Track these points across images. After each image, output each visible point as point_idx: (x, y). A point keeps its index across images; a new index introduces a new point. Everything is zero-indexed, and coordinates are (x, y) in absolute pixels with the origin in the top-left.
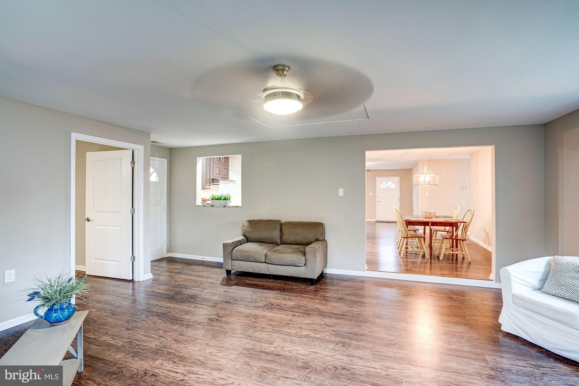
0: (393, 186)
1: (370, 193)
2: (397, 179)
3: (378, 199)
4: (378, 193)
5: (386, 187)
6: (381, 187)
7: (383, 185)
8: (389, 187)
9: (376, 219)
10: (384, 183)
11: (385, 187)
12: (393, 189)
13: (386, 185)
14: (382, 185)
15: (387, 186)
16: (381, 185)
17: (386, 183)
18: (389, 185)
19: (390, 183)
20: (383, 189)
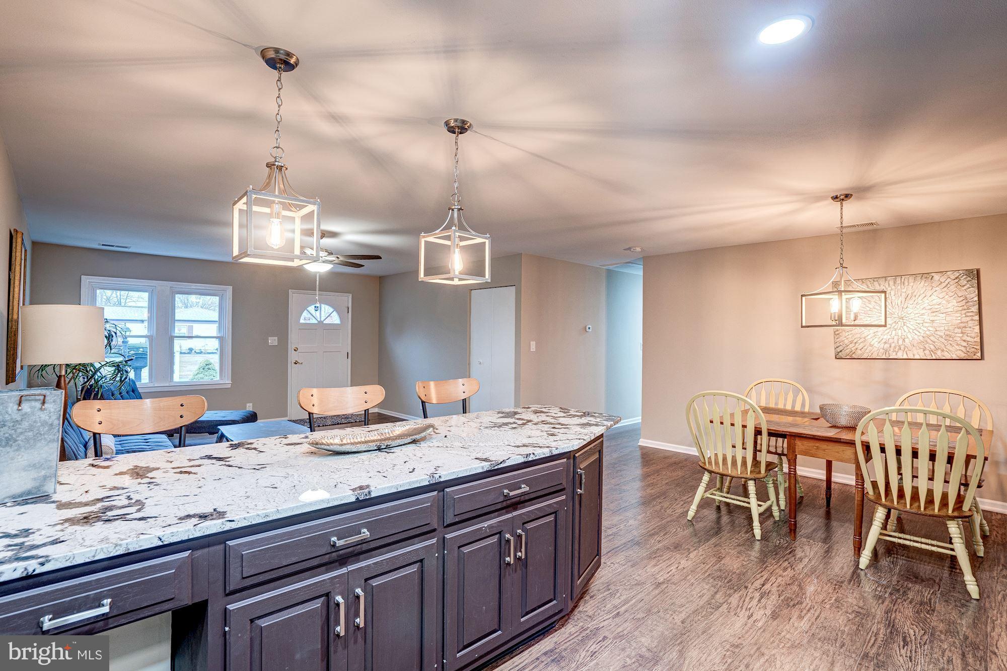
0: (335, 319)
2: (345, 300)
3: (293, 356)
4: (294, 338)
5: (316, 322)
6: (302, 321)
7: (309, 315)
8: (324, 322)
10: (311, 309)
11: (314, 321)
12: (333, 328)
13: (316, 314)
14: (305, 314)
16: (302, 317)
17: (316, 309)
18: (324, 316)
19: (326, 309)
20: (309, 327)
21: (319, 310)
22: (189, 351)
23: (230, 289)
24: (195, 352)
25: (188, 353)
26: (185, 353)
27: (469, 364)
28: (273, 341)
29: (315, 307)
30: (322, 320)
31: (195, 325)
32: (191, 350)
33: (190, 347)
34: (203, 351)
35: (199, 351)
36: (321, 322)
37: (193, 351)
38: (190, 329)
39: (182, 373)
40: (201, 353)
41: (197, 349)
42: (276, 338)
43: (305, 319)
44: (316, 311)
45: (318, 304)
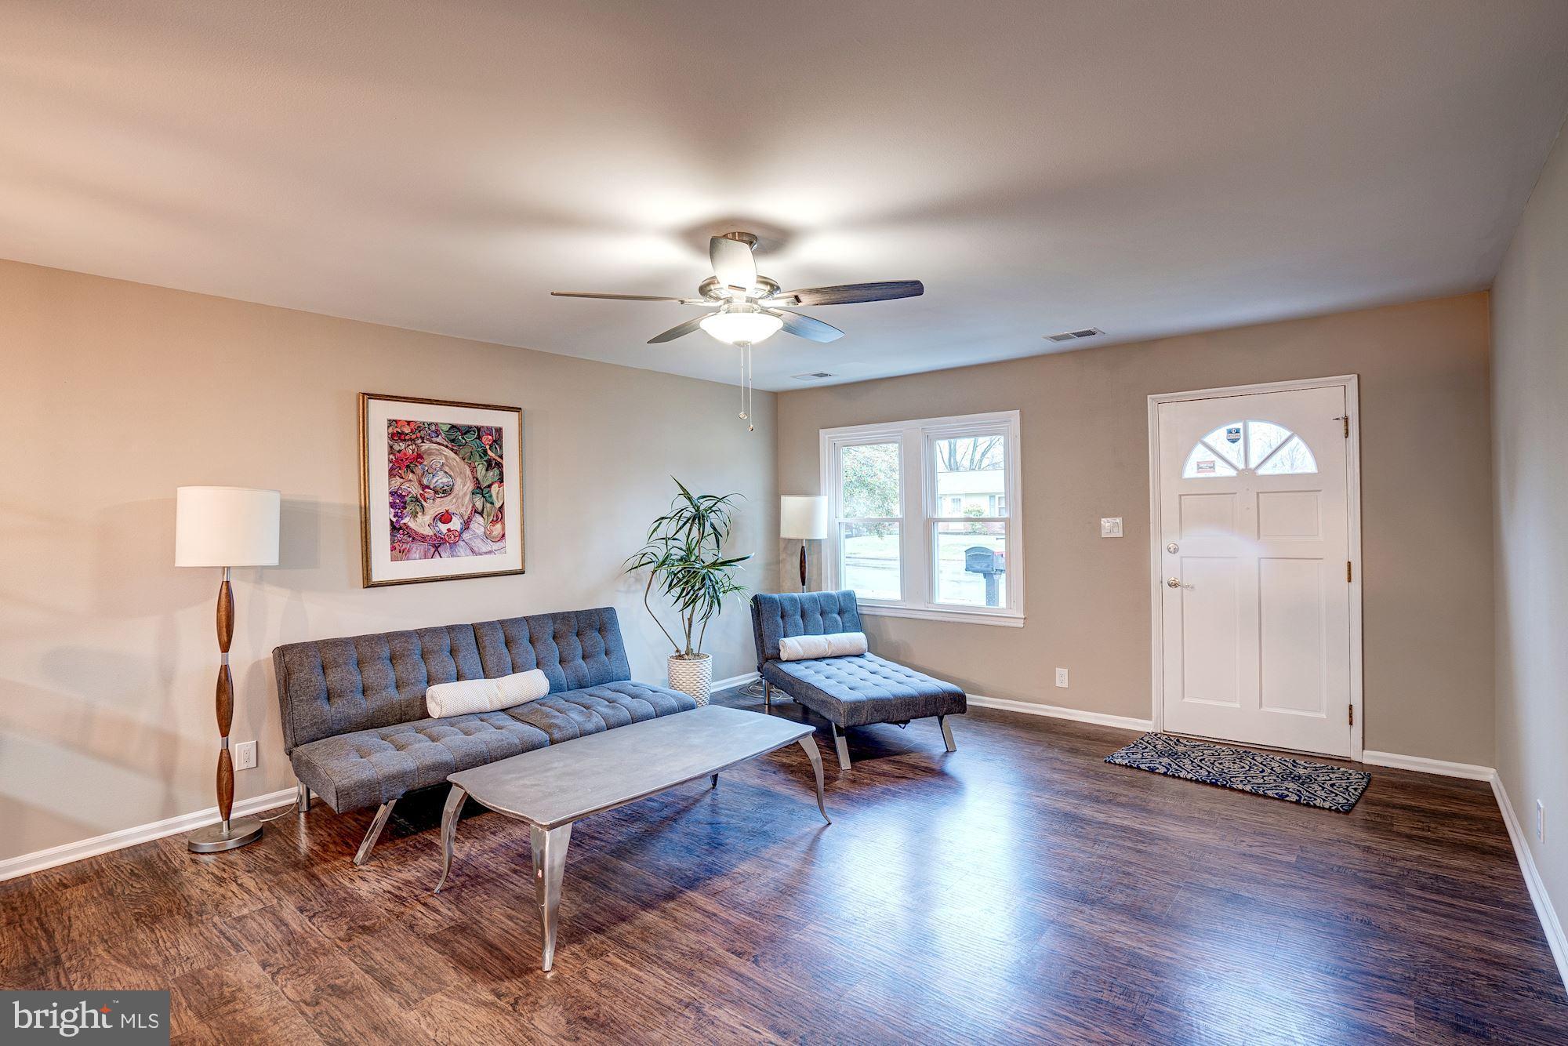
0: (1300, 459)
1: (1106, 523)
2: (1337, 395)
3: (1167, 568)
4: (1167, 518)
5: (1232, 473)
6: (1190, 472)
7: (1211, 457)
8: (1261, 472)
9: (1146, 717)
10: (1218, 438)
11: (1223, 471)
12: (1292, 486)
13: (1234, 452)
14: (1199, 454)
15: (1241, 466)
17: (1233, 437)
18: (1258, 455)
19: (1264, 434)
20: (1211, 490)
21: (1241, 441)
23: (1015, 416)
28: (1111, 526)
29: (1230, 432)
30: (1253, 465)
36: (1247, 474)
42: (1119, 520)
43: (1199, 468)
44: (1234, 441)
45: (1236, 422)
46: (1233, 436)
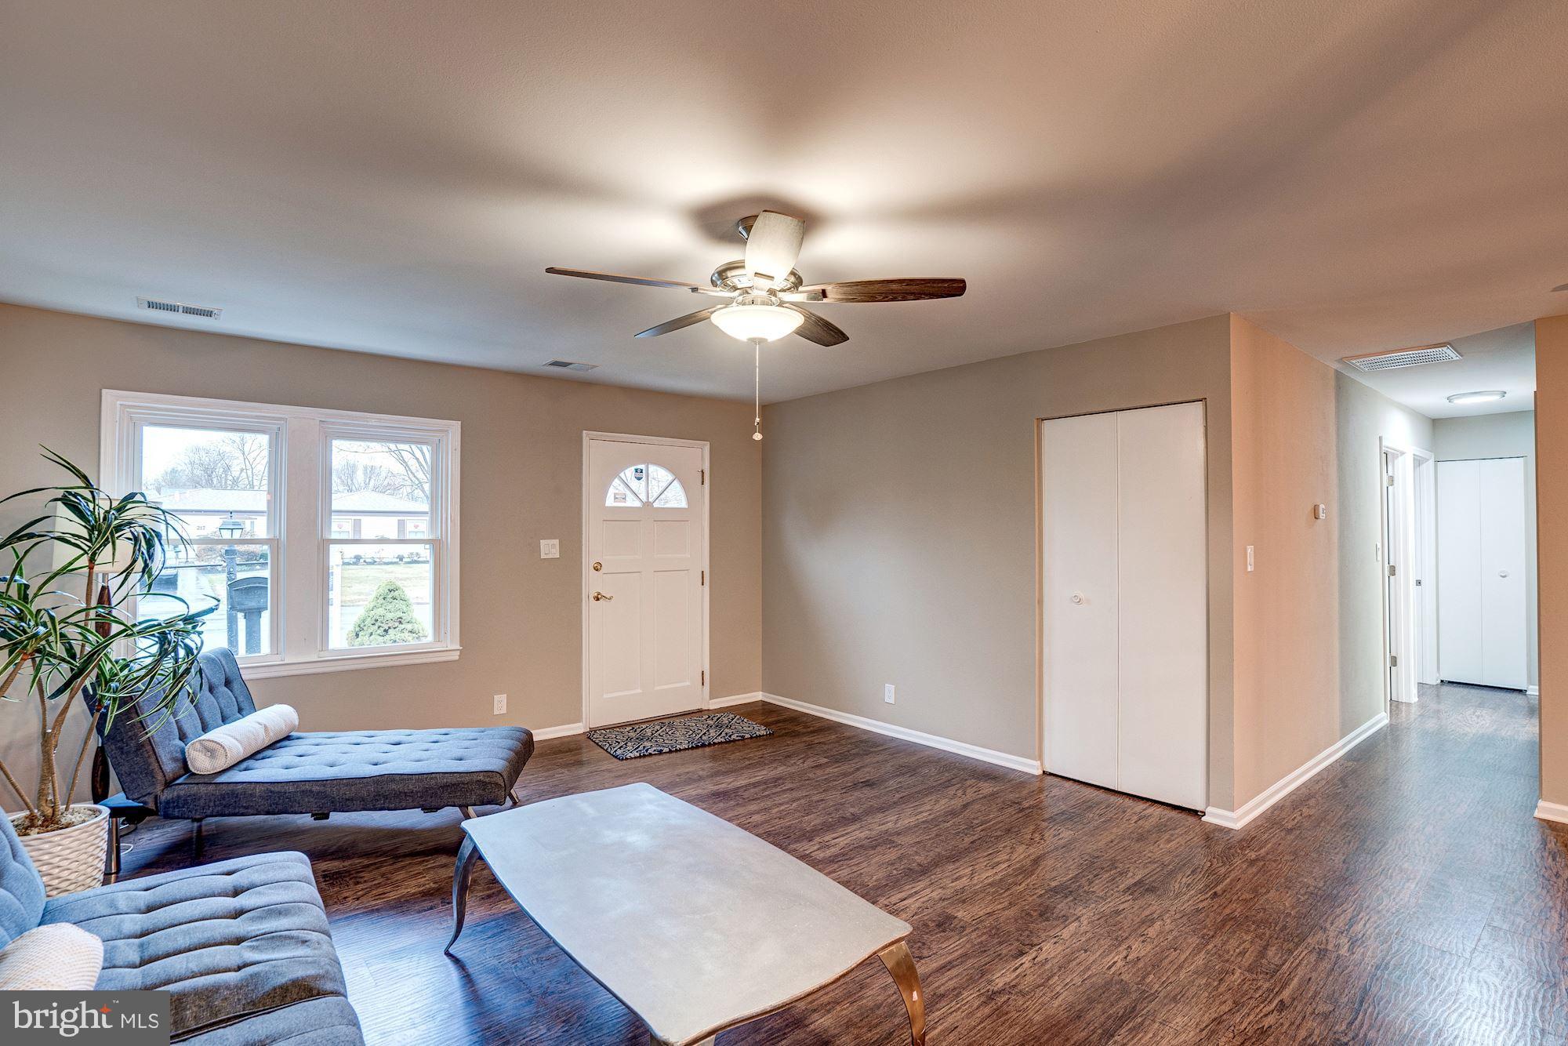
0: (676, 497)
1: (555, 553)
2: (699, 454)
3: (591, 583)
4: (595, 542)
5: (637, 504)
6: (610, 502)
7: (625, 489)
8: (656, 505)
9: (578, 719)
10: (629, 473)
11: (632, 502)
12: (672, 518)
13: (638, 486)
14: (616, 486)
15: (645, 499)
16: (611, 491)
18: (655, 492)
19: (659, 475)
20: (623, 518)
21: (644, 478)
22: (354, 560)
23: (456, 427)
24: (365, 561)
25: (354, 564)
26: (349, 564)
27: (1041, 602)
28: (550, 548)
29: (636, 471)
30: (651, 500)
31: (366, 520)
32: (358, 558)
33: (357, 554)
34: (377, 560)
35: (370, 560)
36: (648, 505)
37: (362, 560)
38: (357, 525)
39: (344, 598)
40: (374, 563)
41: (368, 557)
42: (556, 542)
43: (615, 498)
44: (639, 479)
45: (642, 463)
46: (638, 475)
